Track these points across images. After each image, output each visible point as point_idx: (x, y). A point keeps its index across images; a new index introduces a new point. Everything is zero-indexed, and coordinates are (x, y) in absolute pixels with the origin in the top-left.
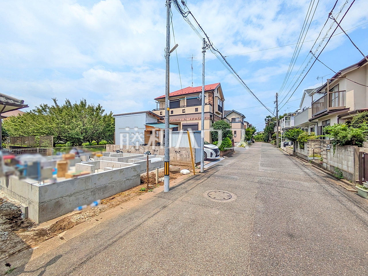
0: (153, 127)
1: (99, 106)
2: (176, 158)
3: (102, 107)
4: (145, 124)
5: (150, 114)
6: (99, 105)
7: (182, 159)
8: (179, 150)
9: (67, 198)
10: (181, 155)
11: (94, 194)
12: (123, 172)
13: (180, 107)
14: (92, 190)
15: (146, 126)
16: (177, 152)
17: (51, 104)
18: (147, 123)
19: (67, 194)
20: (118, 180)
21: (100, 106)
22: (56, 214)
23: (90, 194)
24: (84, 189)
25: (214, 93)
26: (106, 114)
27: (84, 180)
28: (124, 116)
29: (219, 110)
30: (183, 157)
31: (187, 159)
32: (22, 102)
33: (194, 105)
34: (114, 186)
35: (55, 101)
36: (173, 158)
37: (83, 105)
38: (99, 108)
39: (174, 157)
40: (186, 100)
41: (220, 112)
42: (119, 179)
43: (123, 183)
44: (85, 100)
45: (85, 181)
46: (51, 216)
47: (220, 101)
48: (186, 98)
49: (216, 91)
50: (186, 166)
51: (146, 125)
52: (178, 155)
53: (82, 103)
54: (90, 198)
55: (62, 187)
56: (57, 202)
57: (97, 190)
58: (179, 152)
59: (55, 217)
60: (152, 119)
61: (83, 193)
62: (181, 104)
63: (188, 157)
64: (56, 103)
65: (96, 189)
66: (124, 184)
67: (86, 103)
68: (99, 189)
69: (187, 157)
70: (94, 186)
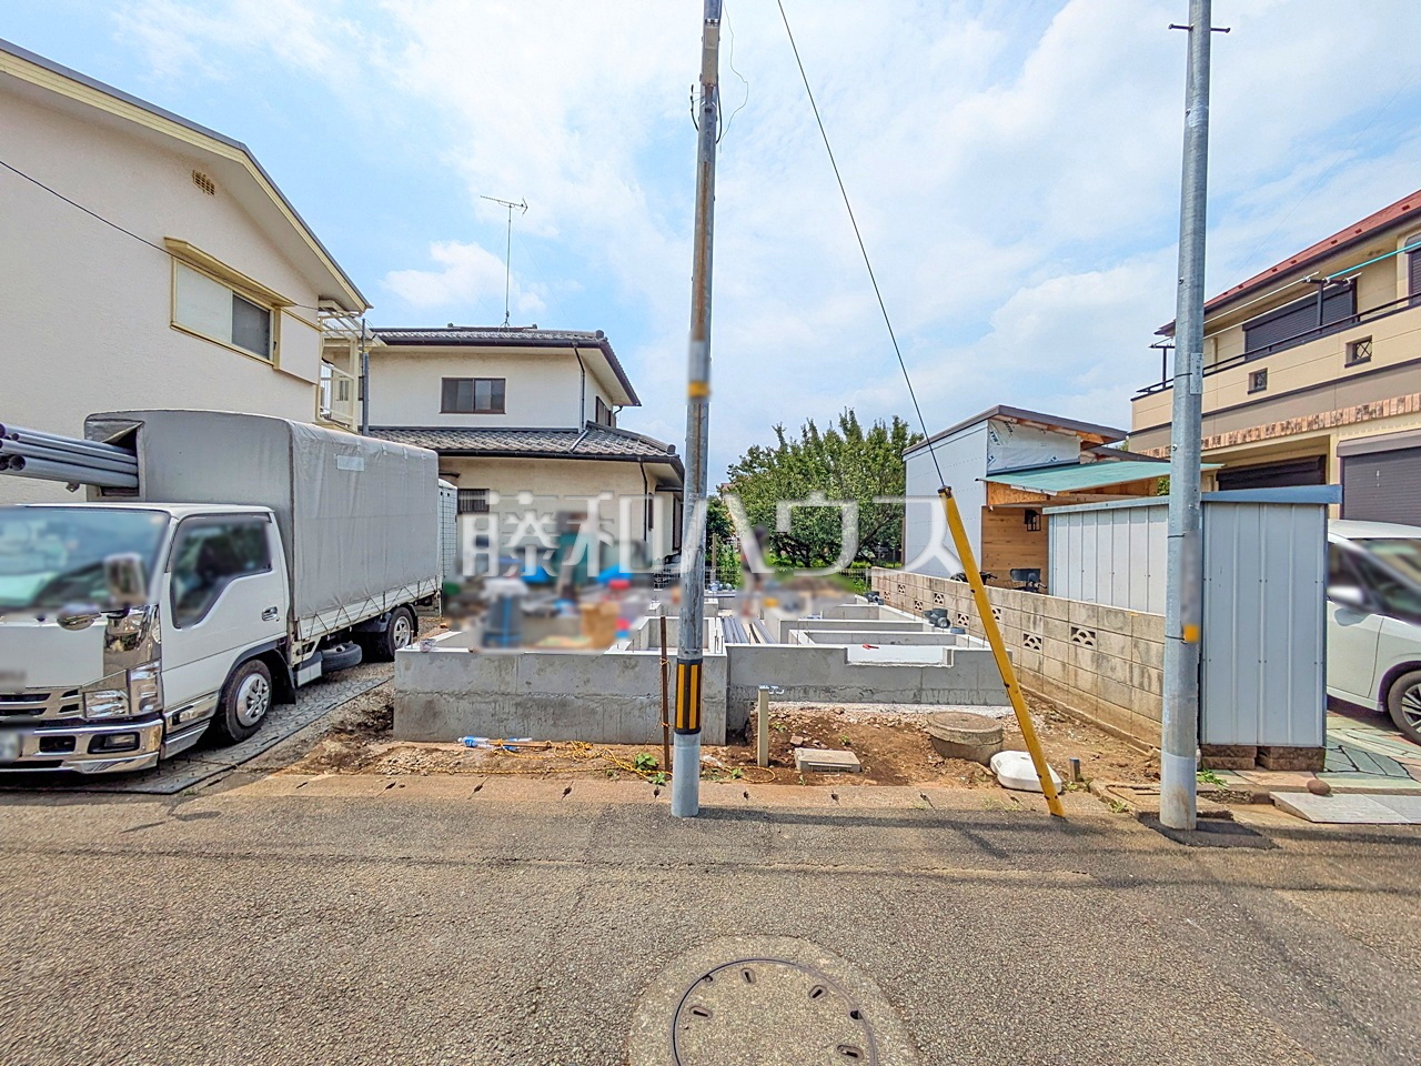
2: (1076, 674)
7: (1106, 688)
8: (1093, 624)
9: (451, 700)
10: (1099, 659)
11: (526, 716)
12: (633, 667)
14: (519, 699)
16: (1077, 636)
19: (451, 690)
20: (610, 691)
22: (426, 732)
23: (513, 710)
24: (496, 689)
27: (496, 663)
30: (1109, 674)
31: (1136, 695)
34: (593, 712)
36: (1060, 666)
39: (1064, 665)
42: (619, 692)
43: (636, 713)
45: (500, 666)
46: (417, 732)
50: (1129, 739)
51: (988, 479)
52: (1085, 654)
54: (512, 725)
55: (440, 667)
56: (431, 702)
57: (535, 707)
58: (1089, 638)
59: (427, 738)
60: (1036, 445)
61: (491, 699)
63: (1141, 684)
65: (530, 699)
66: (639, 717)
68: (543, 705)
69: (1136, 683)
70: (525, 690)
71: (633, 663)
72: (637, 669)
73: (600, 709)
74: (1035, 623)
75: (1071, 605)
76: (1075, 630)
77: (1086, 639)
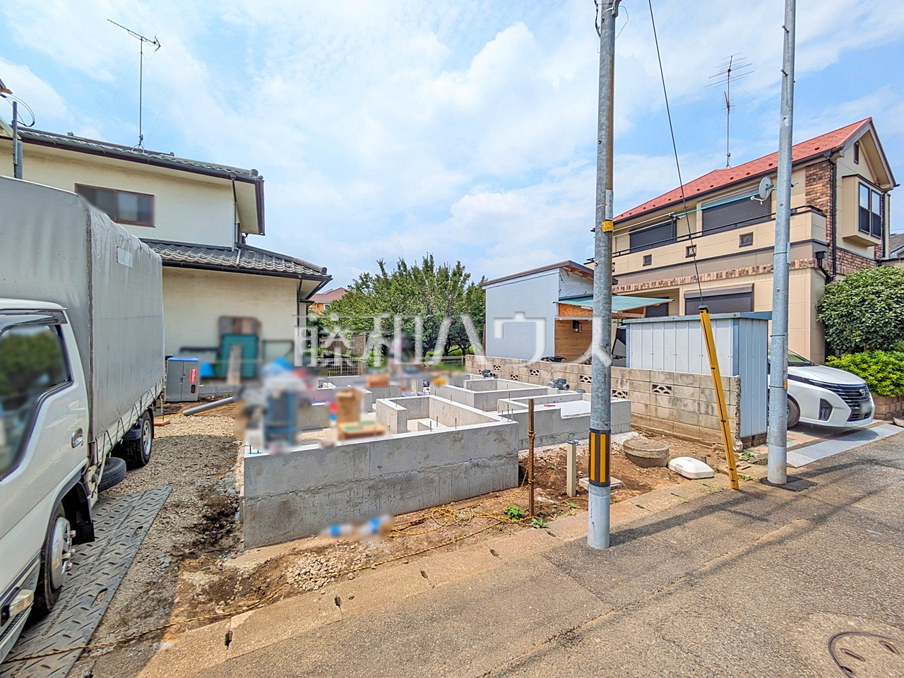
0: (580, 306)
1: (458, 266)
2: (656, 410)
3: (464, 267)
4: (557, 301)
5: (573, 270)
6: (459, 263)
7: (680, 416)
8: (669, 383)
9: (307, 496)
10: (675, 401)
11: (378, 496)
13: (678, 240)
14: (371, 483)
15: (559, 304)
16: (657, 389)
17: (375, 272)
18: (563, 296)
19: (307, 486)
20: (445, 462)
21: (462, 267)
22: (281, 533)
23: (366, 493)
24: (350, 477)
25: (839, 162)
26: (473, 284)
27: (351, 454)
28: (505, 282)
29: (864, 227)
30: (683, 408)
31: (703, 419)
32: (325, 270)
33: (736, 226)
34: (432, 481)
35: (381, 264)
36: (643, 406)
37: (428, 266)
38: (458, 271)
39: (646, 405)
40: (699, 214)
41: (869, 238)
42: (451, 462)
43: (463, 475)
44: (431, 256)
45: (354, 456)
46: (271, 535)
47: (870, 192)
48: (702, 207)
49: (849, 153)
50: (698, 441)
51: (561, 302)
52: (664, 399)
53: (426, 262)
54: (367, 507)
55: (295, 467)
56: (285, 503)
57: (386, 487)
58: (666, 390)
59: (280, 539)
60: (578, 284)
61: (346, 487)
62: (682, 229)
63: (707, 413)
64: (383, 270)
65: (381, 481)
66: (465, 478)
67: (432, 262)
68: (392, 484)
69: (703, 411)
70: (377, 473)
71: (460, 436)
72: (463, 441)
73: (437, 479)
74: (622, 384)
75: (652, 373)
76: (655, 386)
77: (664, 391)
